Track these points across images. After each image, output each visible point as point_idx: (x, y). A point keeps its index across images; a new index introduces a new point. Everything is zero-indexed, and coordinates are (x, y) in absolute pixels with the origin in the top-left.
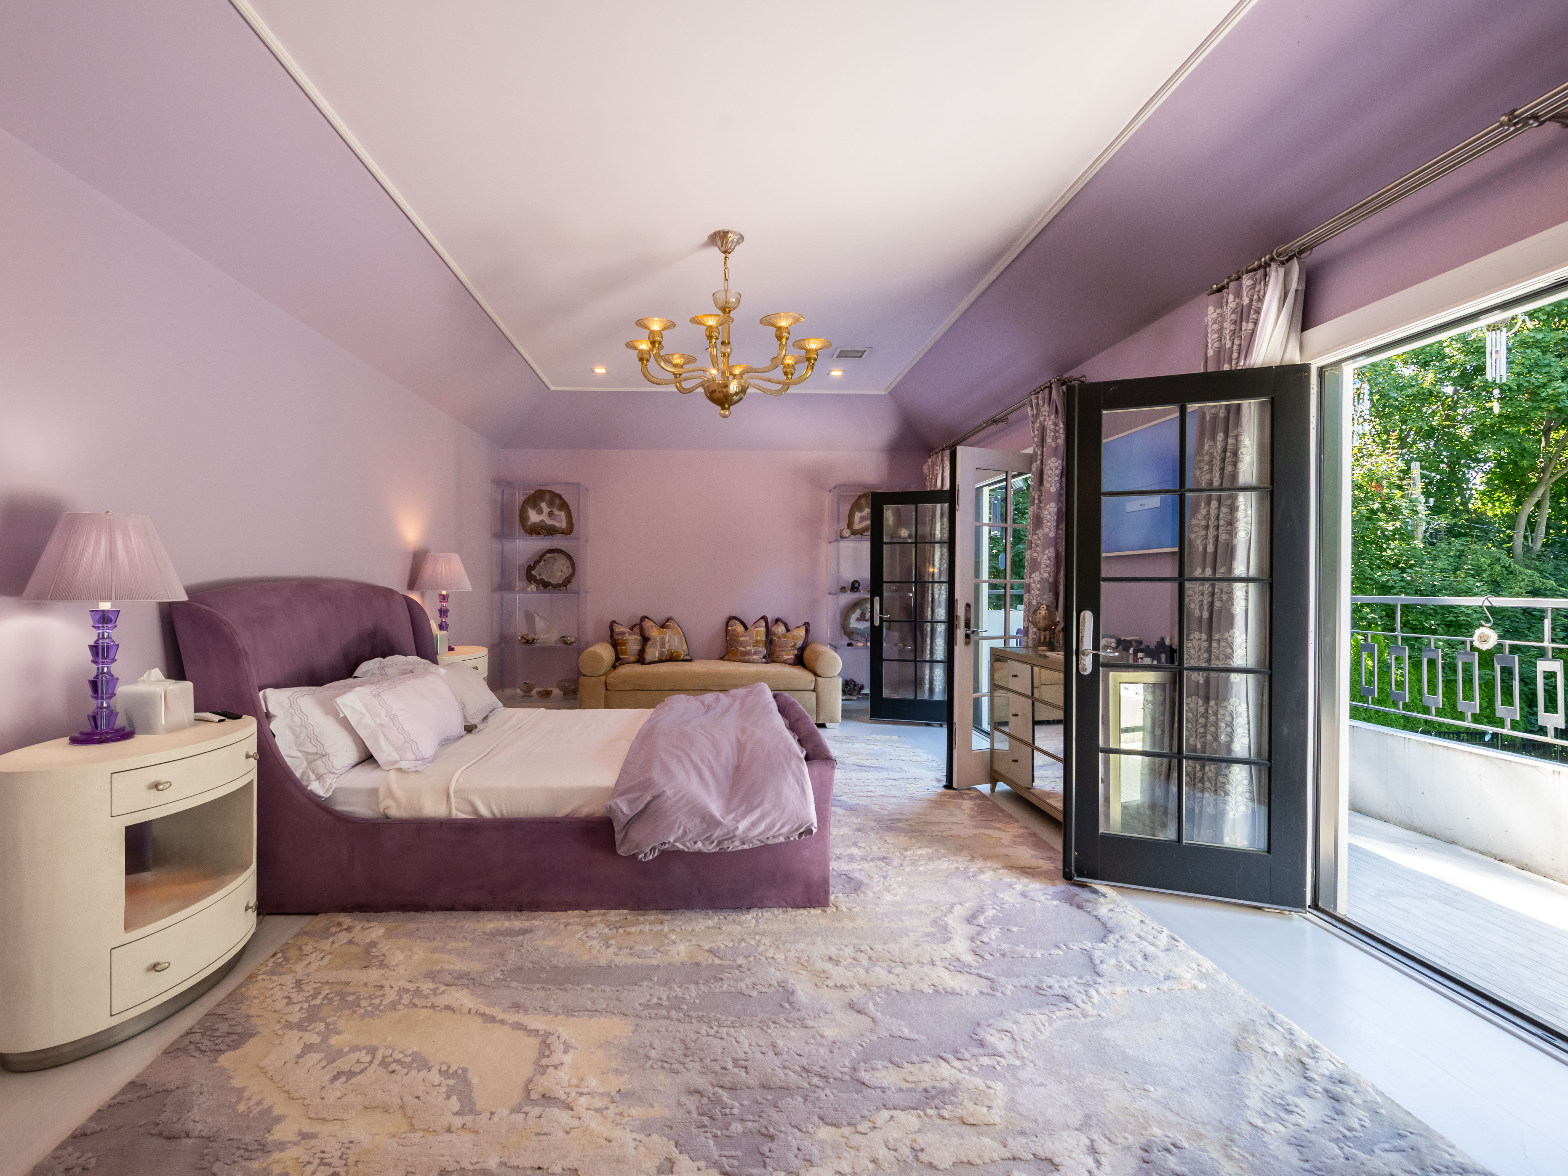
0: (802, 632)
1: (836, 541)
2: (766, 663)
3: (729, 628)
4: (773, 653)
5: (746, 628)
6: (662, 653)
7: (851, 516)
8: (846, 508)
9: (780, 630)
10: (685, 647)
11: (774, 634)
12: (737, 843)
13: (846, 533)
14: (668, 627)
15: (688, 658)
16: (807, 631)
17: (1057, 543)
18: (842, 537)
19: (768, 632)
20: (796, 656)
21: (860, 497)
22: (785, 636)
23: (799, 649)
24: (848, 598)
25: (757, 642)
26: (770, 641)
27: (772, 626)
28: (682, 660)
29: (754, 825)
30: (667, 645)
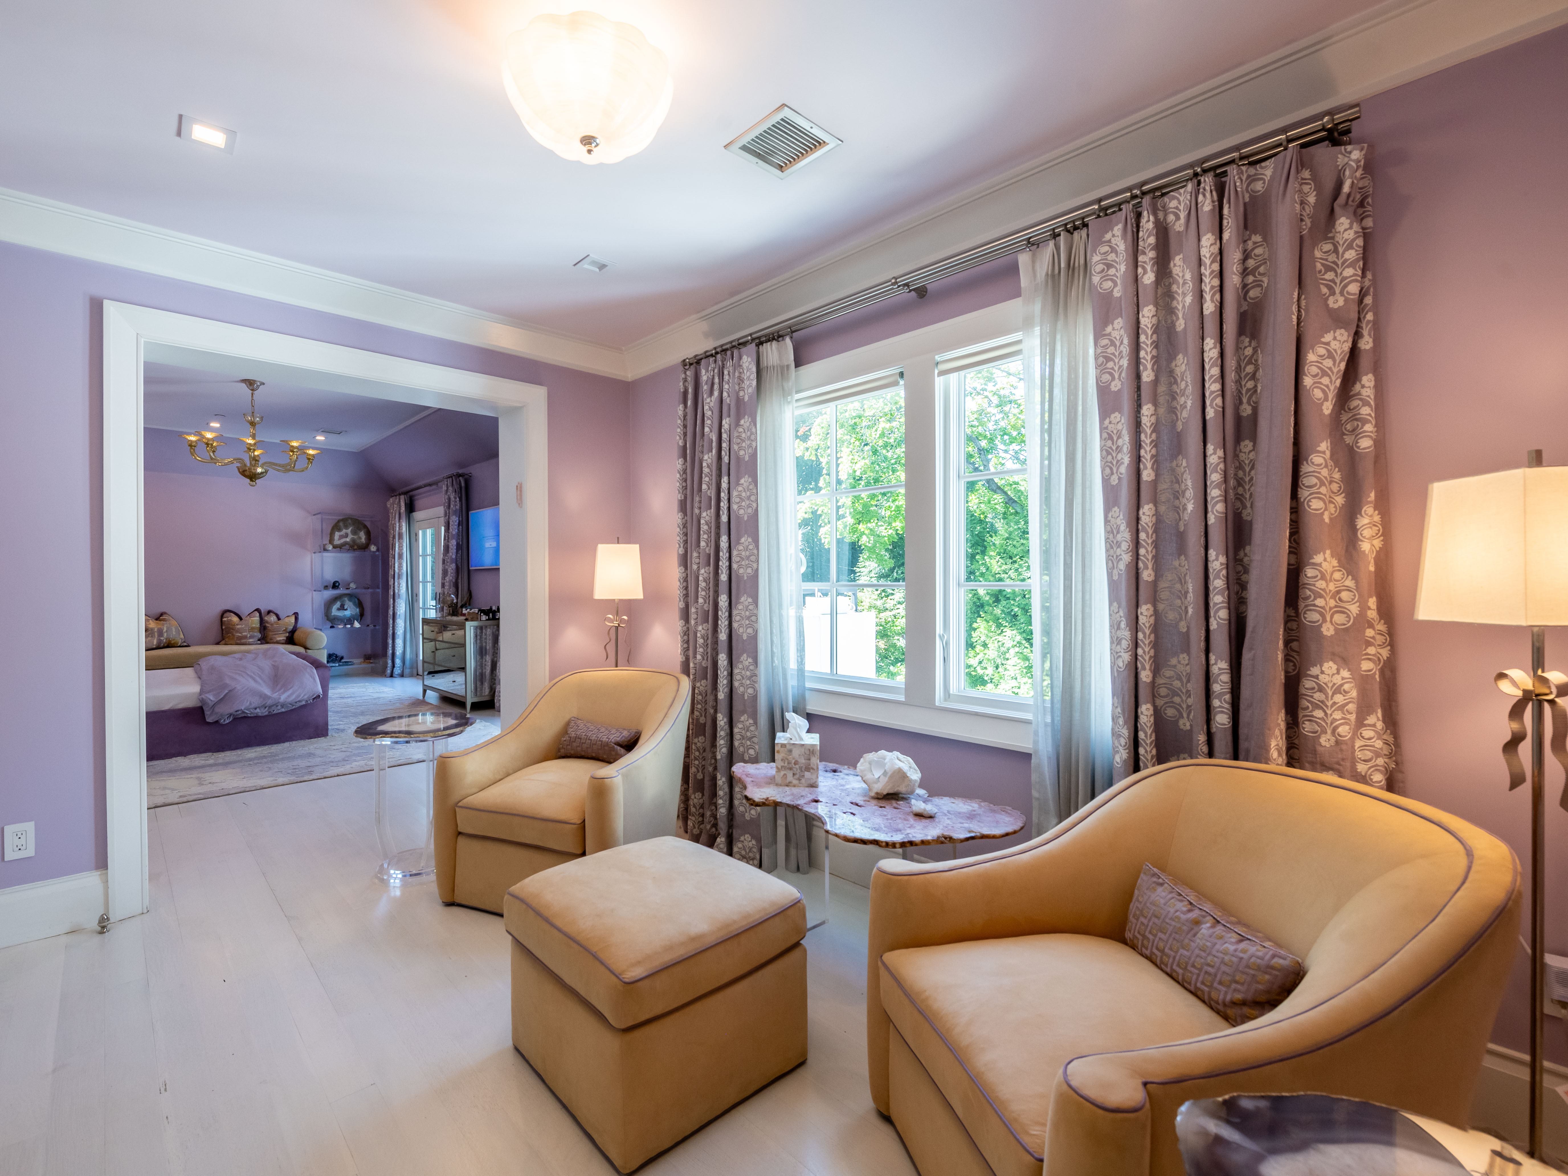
0: (293, 620)
1: (320, 552)
2: (261, 644)
3: (225, 619)
4: (266, 637)
5: (241, 619)
6: (160, 641)
7: (332, 535)
8: (328, 529)
9: (272, 619)
10: (182, 636)
11: (267, 622)
12: (279, 707)
13: (330, 547)
14: (164, 620)
15: (185, 644)
16: (296, 619)
17: (456, 561)
18: (325, 550)
19: (262, 620)
20: (287, 637)
21: (339, 521)
22: (277, 624)
23: (289, 632)
24: (330, 593)
25: (252, 629)
26: (263, 627)
27: (265, 616)
28: (180, 646)
29: (289, 696)
30: (165, 634)
